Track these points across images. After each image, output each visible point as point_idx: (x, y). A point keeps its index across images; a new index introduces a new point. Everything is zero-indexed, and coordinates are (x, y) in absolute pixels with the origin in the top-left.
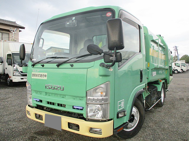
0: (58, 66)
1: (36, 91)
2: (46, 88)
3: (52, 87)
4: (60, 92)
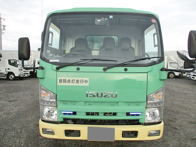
0: (105, 70)
1: (64, 101)
2: (87, 96)
3: (97, 95)
4: (111, 99)
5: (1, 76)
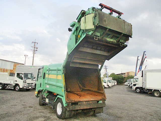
5: (11, 87)
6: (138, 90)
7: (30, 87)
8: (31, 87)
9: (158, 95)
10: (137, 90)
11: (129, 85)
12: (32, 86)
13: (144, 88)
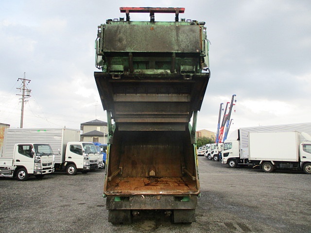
5: (4, 174)
6: (232, 164)
7: (47, 171)
8: (49, 171)
9: (269, 170)
10: (231, 162)
11: (207, 154)
12: (50, 168)
13: (241, 159)
